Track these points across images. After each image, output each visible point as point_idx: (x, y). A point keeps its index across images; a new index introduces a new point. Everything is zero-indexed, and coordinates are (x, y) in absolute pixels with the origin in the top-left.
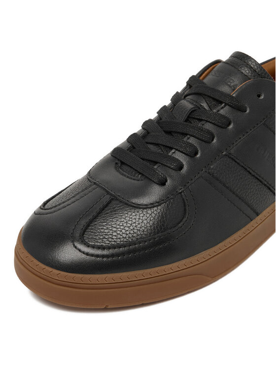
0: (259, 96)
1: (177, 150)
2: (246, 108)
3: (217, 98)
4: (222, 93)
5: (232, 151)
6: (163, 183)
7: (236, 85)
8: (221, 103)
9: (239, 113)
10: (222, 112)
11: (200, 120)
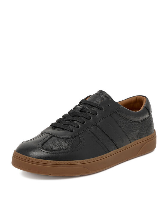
0: (108, 105)
1: (77, 121)
2: (103, 109)
3: (92, 105)
4: (94, 103)
5: (98, 124)
6: (72, 131)
7: (99, 101)
8: (93, 106)
9: (101, 111)
10: (94, 109)
11: (85, 112)
